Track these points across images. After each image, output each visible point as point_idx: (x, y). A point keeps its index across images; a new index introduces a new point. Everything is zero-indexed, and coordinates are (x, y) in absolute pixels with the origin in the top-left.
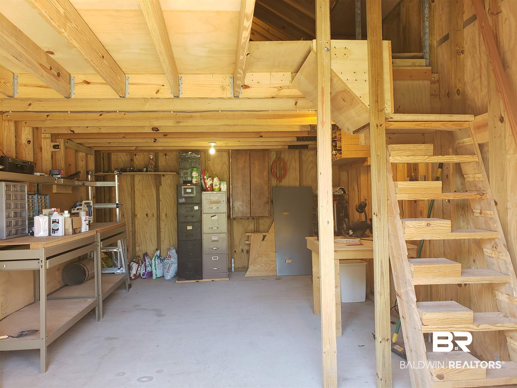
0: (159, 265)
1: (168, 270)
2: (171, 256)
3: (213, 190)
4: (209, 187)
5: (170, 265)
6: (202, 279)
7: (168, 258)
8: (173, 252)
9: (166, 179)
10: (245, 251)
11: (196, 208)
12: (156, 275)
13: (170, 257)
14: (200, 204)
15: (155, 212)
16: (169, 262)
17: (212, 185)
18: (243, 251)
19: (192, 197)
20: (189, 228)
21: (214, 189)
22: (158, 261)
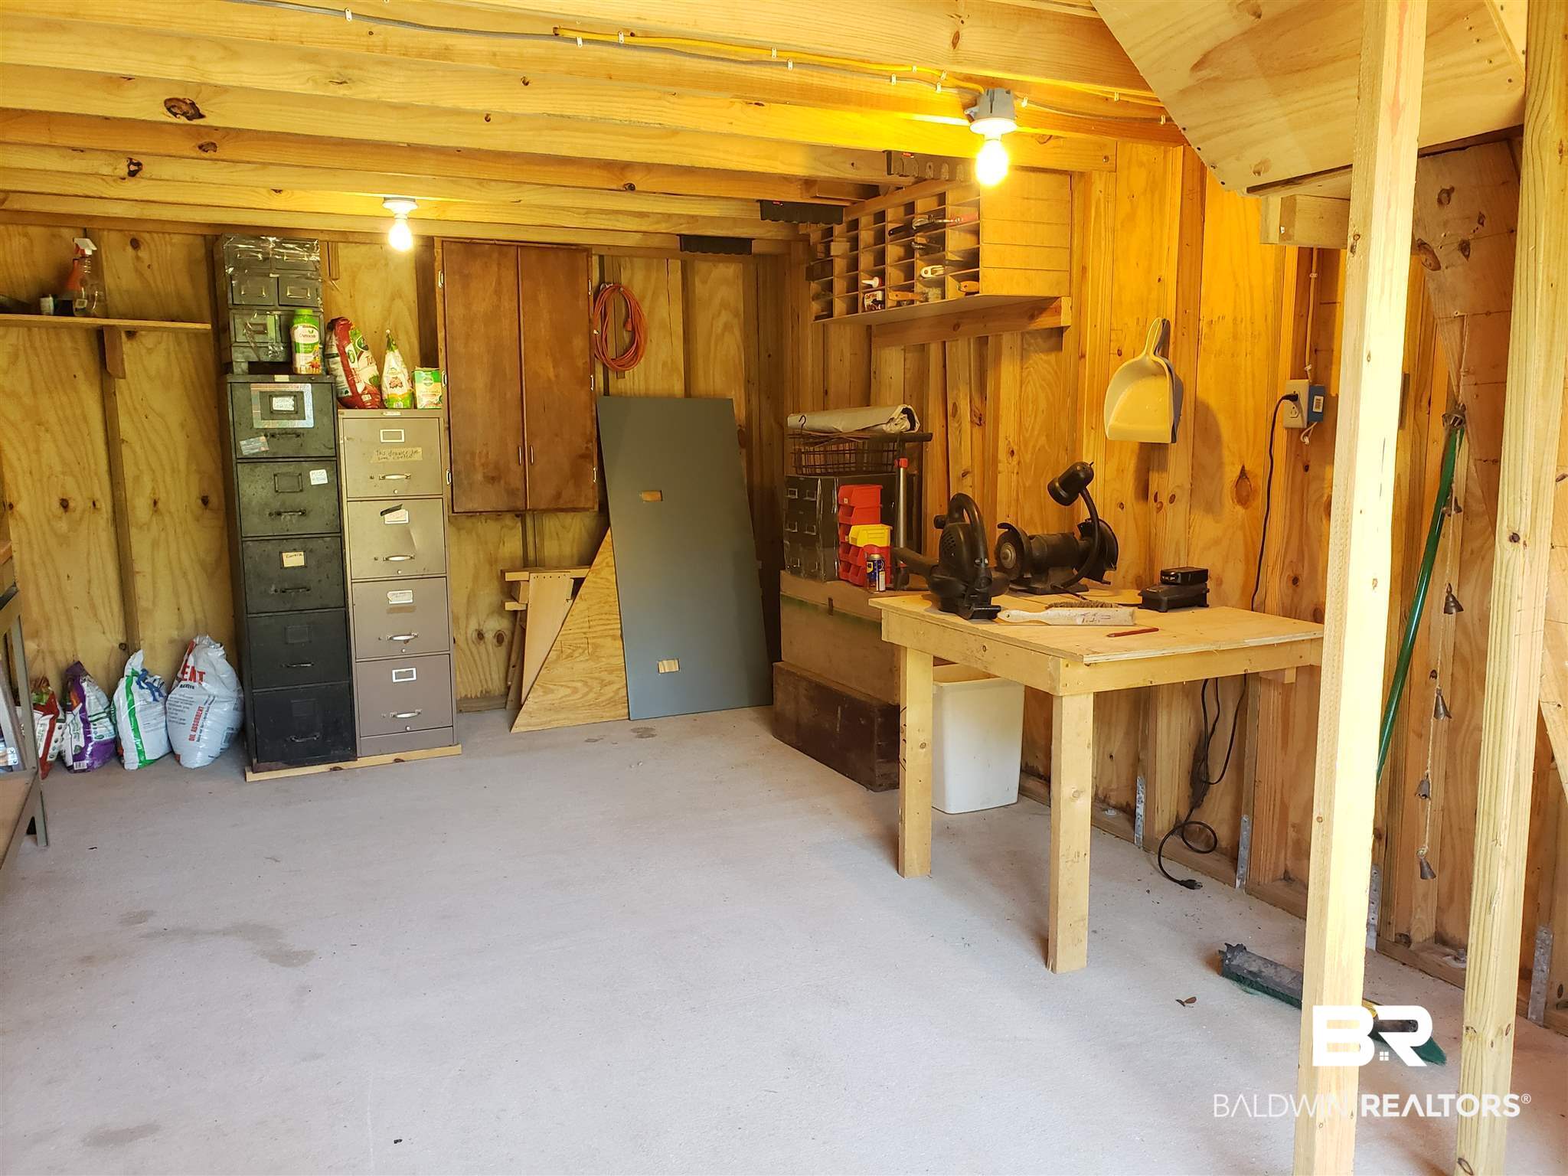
0: (147, 712)
1: (194, 729)
2: (202, 674)
3: (382, 404)
4: (365, 389)
5: (200, 709)
6: (354, 758)
7: (188, 682)
8: (212, 659)
9: (144, 351)
10: (489, 636)
11: (319, 476)
12: (141, 753)
13: (197, 676)
14: (332, 461)
15: (101, 490)
16: (196, 698)
17: (377, 382)
18: (480, 636)
19: (297, 433)
20: (293, 559)
21: (388, 401)
22: (142, 697)
